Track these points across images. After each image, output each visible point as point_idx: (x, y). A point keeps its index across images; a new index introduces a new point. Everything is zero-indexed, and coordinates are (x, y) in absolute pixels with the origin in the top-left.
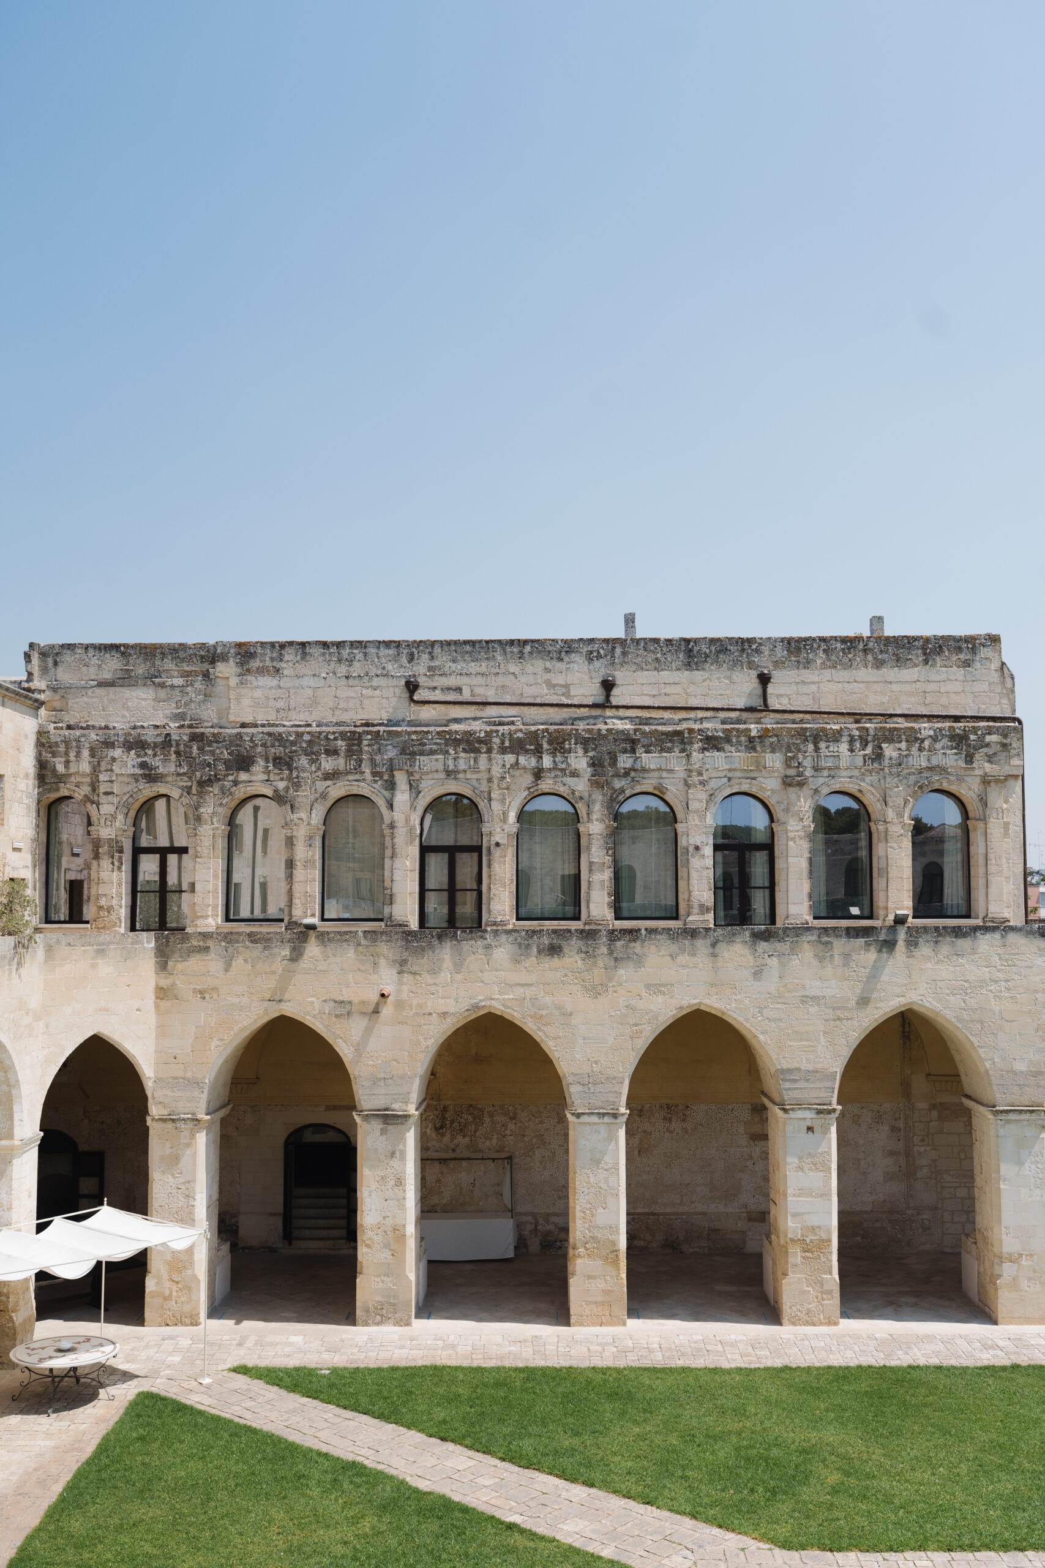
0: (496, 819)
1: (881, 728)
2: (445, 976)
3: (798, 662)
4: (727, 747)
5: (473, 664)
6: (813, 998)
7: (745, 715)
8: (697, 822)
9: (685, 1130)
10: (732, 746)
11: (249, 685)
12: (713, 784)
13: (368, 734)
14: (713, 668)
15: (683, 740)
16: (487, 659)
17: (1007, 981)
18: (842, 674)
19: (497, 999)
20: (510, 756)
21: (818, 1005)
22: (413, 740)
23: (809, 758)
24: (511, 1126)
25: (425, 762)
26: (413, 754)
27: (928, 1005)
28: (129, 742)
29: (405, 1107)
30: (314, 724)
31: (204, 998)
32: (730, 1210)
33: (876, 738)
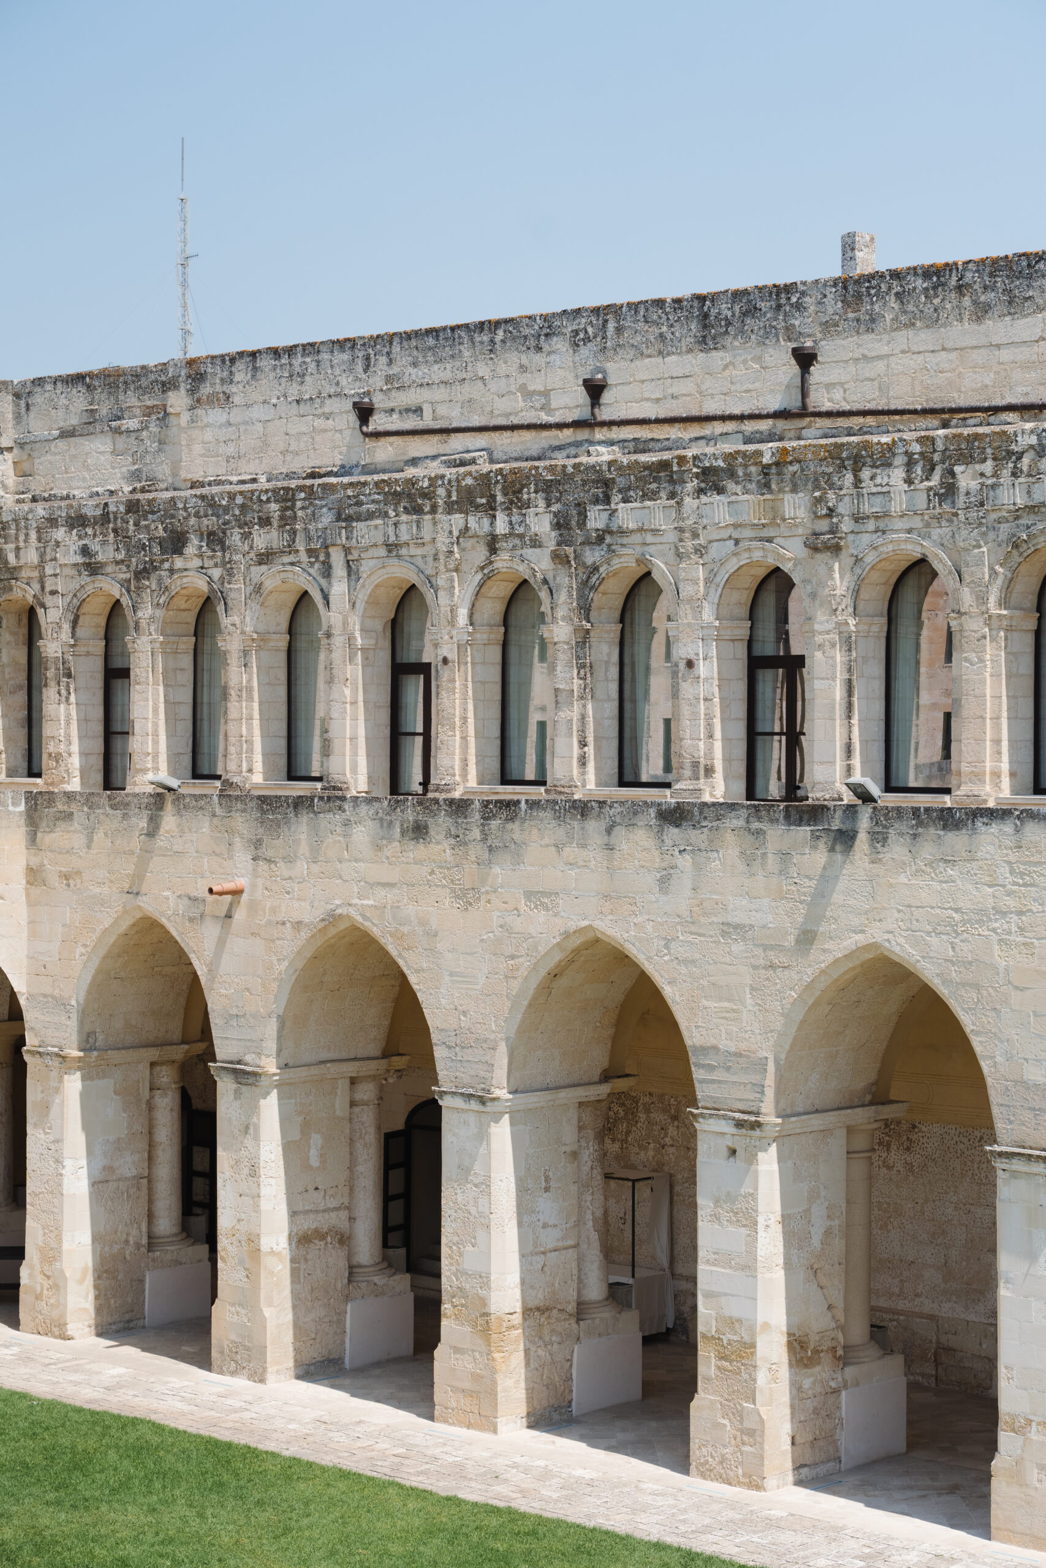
0: (444, 622)
1: (954, 436)
2: (301, 867)
3: (858, 320)
4: (731, 486)
5: (436, 367)
6: (737, 927)
7: (781, 425)
8: (690, 619)
9: (909, 1167)
10: (737, 483)
11: (199, 424)
12: (715, 552)
13: (301, 491)
14: (736, 343)
15: (672, 477)
16: (452, 357)
17: (1020, 913)
18: (922, 338)
19: (355, 905)
20: (457, 516)
21: (744, 939)
22: (349, 497)
23: (847, 499)
24: (672, 1131)
25: (367, 533)
26: (349, 519)
27: (897, 949)
28: (71, 517)
29: (258, 1062)
30: (263, 479)
31: (68, 885)
32: (972, 1317)
33: (946, 456)
